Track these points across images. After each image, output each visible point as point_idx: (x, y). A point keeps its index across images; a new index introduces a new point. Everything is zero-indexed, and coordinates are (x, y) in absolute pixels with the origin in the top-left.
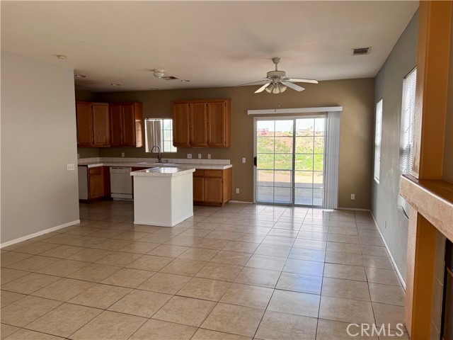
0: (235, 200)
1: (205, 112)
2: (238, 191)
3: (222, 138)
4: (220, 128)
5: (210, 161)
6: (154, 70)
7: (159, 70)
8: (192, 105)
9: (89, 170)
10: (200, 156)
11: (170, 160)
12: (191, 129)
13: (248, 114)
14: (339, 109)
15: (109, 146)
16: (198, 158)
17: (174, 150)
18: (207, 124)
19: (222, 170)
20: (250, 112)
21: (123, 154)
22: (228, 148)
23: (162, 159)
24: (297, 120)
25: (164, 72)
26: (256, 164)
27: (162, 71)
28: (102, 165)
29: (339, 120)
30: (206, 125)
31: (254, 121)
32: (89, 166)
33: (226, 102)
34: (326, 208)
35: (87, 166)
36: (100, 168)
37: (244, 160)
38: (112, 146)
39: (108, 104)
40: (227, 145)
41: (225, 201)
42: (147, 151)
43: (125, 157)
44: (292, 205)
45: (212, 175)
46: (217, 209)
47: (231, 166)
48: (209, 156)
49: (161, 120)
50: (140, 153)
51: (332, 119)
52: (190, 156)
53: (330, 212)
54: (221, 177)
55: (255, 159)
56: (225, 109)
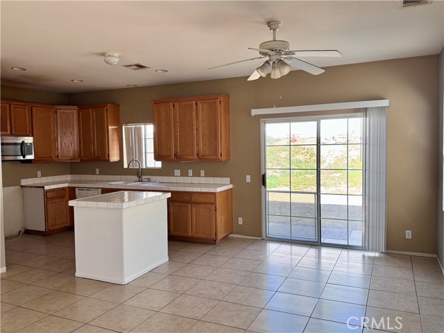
0: (237, 233)
1: (194, 114)
2: (240, 221)
3: (216, 149)
4: (214, 134)
5: (203, 180)
6: (103, 54)
7: (110, 53)
8: (177, 105)
9: (46, 192)
10: (190, 172)
11: (153, 178)
12: (176, 136)
13: (253, 114)
14: (385, 103)
15: (79, 161)
16: (188, 176)
17: (159, 164)
18: (197, 129)
19: (214, 194)
20: (254, 112)
21: (97, 170)
22: (226, 161)
23: (144, 177)
24: (322, 122)
25: (119, 57)
26: (264, 183)
27: (116, 55)
28: (66, 185)
29: (384, 119)
30: (195, 132)
31: (262, 124)
32: (47, 188)
33: (221, 98)
34: (368, 250)
35: (43, 187)
36: (63, 189)
37: (248, 178)
38: (82, 161)
39: (76, 107)
40: (224, 158)
41: (220, 236)
42: (126, 166)
43: (100, 174)
44: (317, 244)
45: (202, 199)
46: (210, 247)
47: (231, 186)
48: (202, 172)
49: (143, 126)
50: (117, 168)
51: (373, 119)
52: (177, 172)
53: (375, 257)
54: (214, 203)
55: (264, 177)
56: (221, 109)
